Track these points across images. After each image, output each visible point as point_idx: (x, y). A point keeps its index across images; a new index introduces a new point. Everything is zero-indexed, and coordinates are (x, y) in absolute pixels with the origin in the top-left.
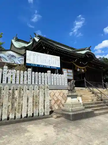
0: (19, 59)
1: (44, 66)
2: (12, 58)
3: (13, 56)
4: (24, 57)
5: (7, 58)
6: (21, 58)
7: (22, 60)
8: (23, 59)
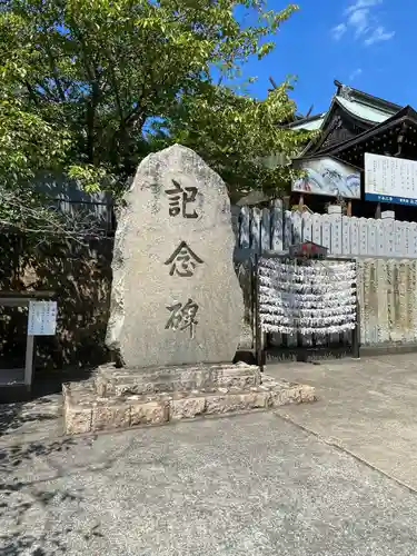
0: (349, 183)
1: (409, 199)
2: (334, 180)
3: (334, 173)
4: (359, 175)
5: (321, 180)
6: (354, 180)
7: (356, 184)
8: (359, 181)
